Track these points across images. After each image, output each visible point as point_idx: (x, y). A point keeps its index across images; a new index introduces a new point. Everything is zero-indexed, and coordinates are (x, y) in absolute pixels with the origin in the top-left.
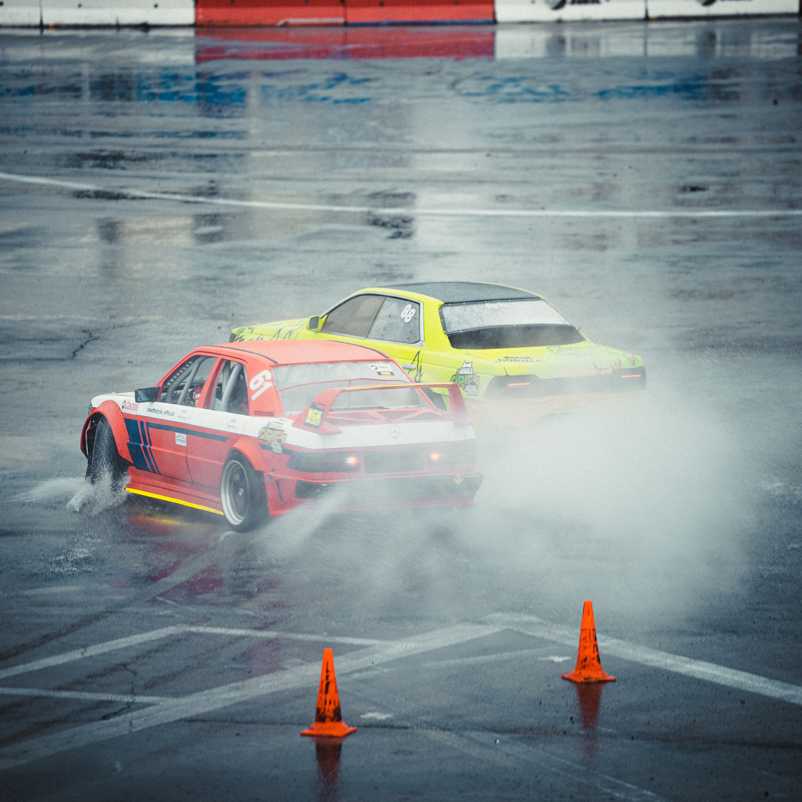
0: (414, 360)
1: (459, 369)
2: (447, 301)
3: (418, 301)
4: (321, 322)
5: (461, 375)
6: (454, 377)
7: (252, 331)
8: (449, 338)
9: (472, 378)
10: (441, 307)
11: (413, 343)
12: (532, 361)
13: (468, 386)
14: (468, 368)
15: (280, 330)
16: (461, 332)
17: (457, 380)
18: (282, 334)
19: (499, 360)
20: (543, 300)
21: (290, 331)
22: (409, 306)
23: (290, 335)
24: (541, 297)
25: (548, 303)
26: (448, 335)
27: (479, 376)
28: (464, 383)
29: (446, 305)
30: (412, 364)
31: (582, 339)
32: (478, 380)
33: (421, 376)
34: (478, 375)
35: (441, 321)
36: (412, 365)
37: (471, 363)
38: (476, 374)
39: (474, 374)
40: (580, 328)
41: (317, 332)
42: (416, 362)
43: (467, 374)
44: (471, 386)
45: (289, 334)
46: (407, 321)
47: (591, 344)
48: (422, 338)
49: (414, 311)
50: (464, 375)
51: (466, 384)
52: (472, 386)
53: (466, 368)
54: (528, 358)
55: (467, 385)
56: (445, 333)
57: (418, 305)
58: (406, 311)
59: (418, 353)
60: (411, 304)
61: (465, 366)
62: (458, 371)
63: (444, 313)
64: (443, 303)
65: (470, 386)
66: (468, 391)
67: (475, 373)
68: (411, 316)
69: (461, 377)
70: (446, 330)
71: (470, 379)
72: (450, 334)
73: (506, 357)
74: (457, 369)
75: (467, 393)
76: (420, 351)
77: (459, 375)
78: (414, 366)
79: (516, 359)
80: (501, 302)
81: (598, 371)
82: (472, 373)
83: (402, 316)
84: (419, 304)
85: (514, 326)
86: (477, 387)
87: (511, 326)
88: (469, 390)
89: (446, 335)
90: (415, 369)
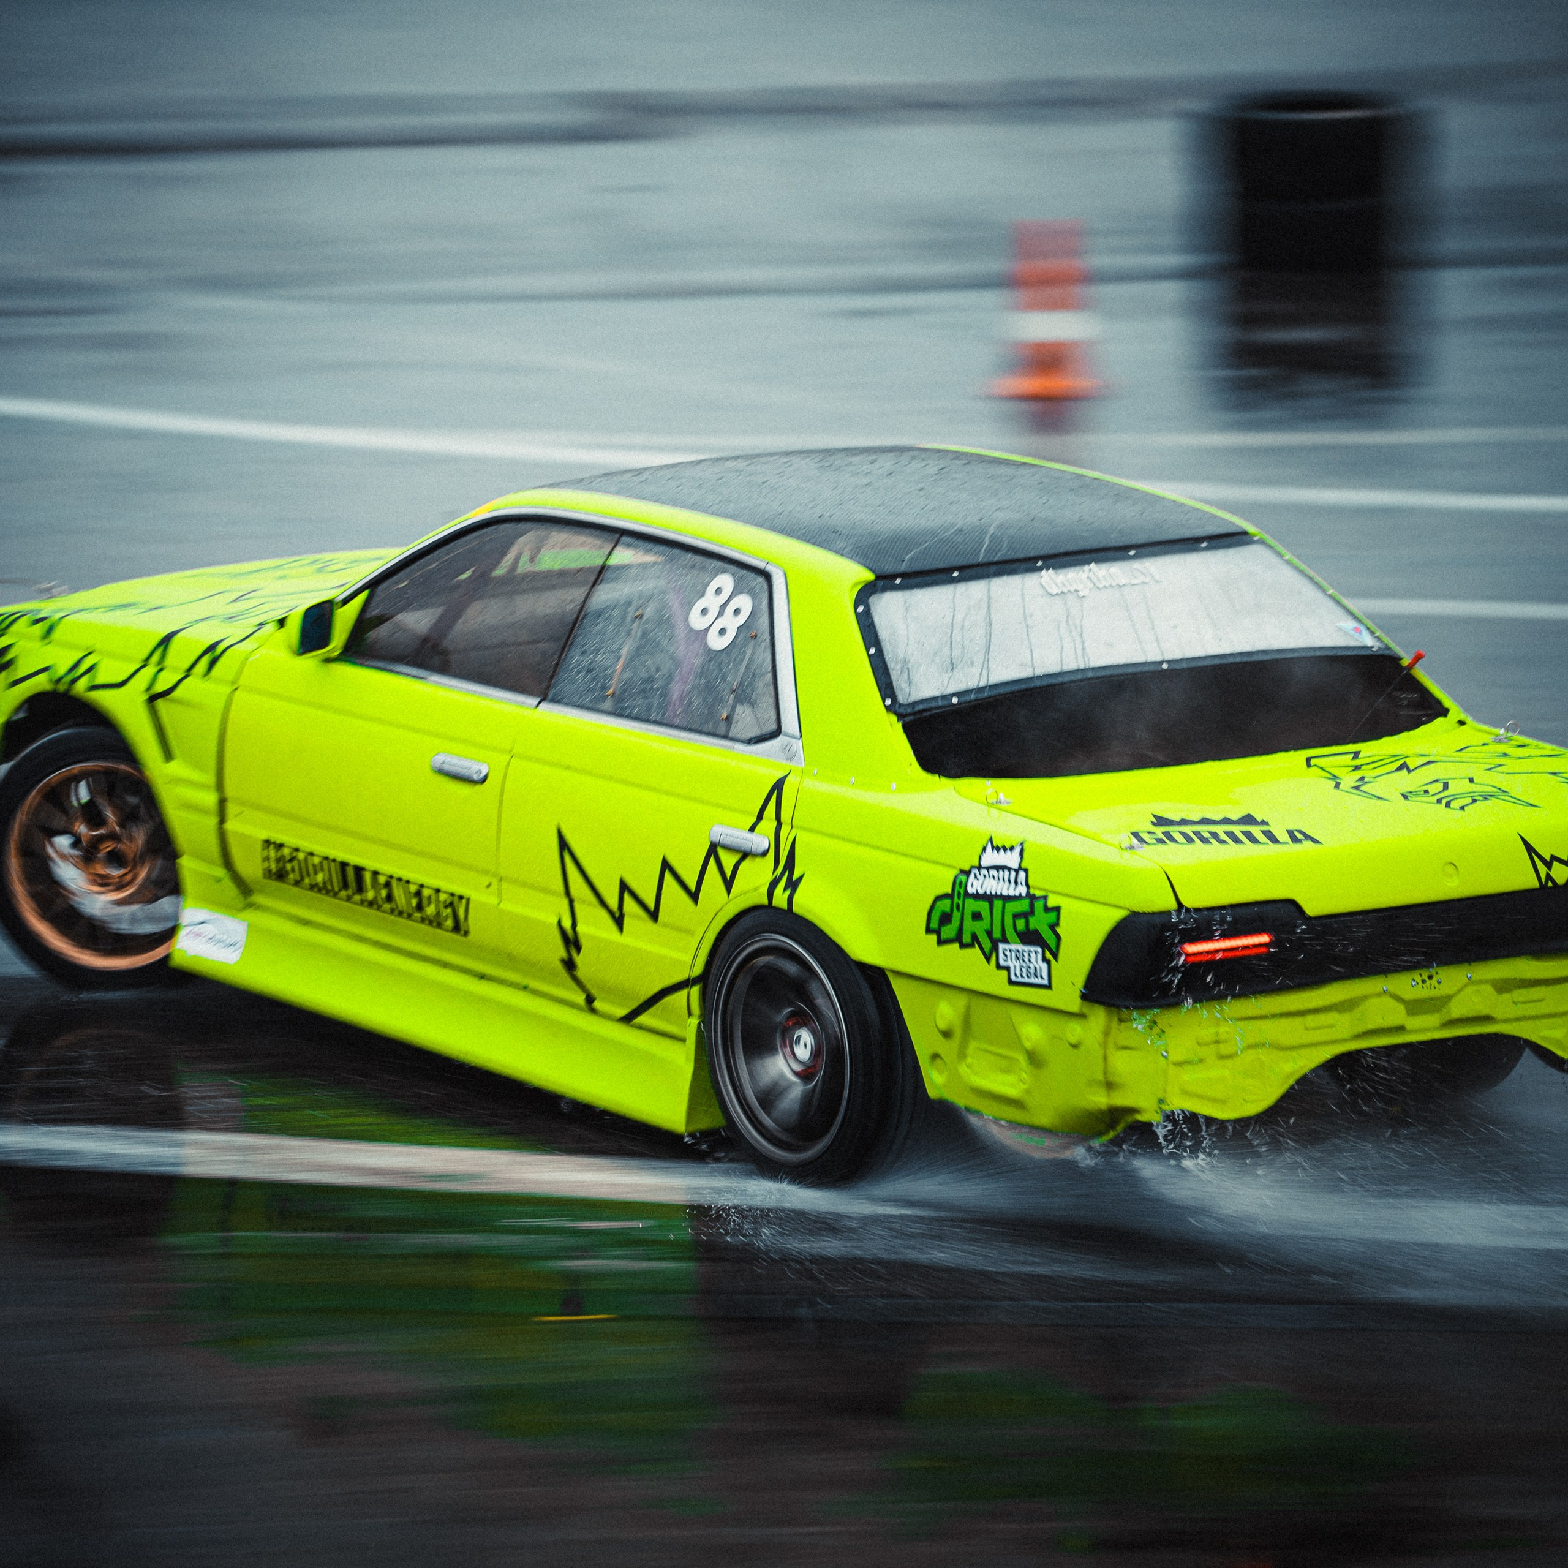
0: (760, 817)
1: (967, 873)
2: (889, 567)
3: (761, 565)
4: (344, 619)
5: (977, 896)
6: (945, 905)
7: (50, 630)
8: (908, 729)
9: (1026, 915)
10: (865, 595)
11: (750, 741)
12: (1273, 839)
13: (1007, 946)
14: (1003, 868)
15: (166, 641)
16: (955, 700)
17: (956, 916)
18: (180, 654)
19: (1136, 835)
20: (1261, 542)
21: (212, 647)
22: (725, 581)
23: (213, 662)
24: (1251, 529)
25: (1280, 555)
26: (900, 717)
27: (1057, 909)
28: (989, 933)
29: (880, 583)
30: (752, 829)
31: (1432, 710)
32: (1053, 927)
33: (793, 885)
34: (1052, 902)
35: (870, 656)
36: (750, 836)
37: (1017, 850)
38: (1045, 898)
39: (1032, 898)
40: (1418, 657)
41: (328, 660)
42: (768, 825)
43: (998, 897)
44: (1021, 947)
45: (206, 660)
46: (718, 643)
47: (1476, 733)
48: (789, 722)
49: (744, 602)
50: (989, 898)
51: (997, 934)
52: (1026, 948)
53: (998, 868)
54: (1248, 820)
55: (1005, 940)
56: (888, 709)
57: (761, 580)
58: (711, 601)
59: (778, 786)
60: (733, 575)
61: (991, 858)
62: (963, 878)
63: (878, 620)
64: (870, 576)
65: (1013, 947)
66: (1008, 969)
67: (1038, 893)
68: (732, 623)
69: (971, 905)
70: (893, 697)
71: (1016, 916)
72: (909, 710)
73: (1160, 821)
74: (955, 872)
75: (1005, 973)
76: (785, 777)
77: (967, 894)
78: (762, 839)
79: (1204, 830)
80: (1097, 561)
81: (1543, 870)
82: (1022, 890)
83: (697, 622)
84: (767, 576)
85: (1165, 666)
86: (1052, 950)
87: (1152, 668)
88: (1012, 963)
89: (894, 718)
90: (764, 854)
